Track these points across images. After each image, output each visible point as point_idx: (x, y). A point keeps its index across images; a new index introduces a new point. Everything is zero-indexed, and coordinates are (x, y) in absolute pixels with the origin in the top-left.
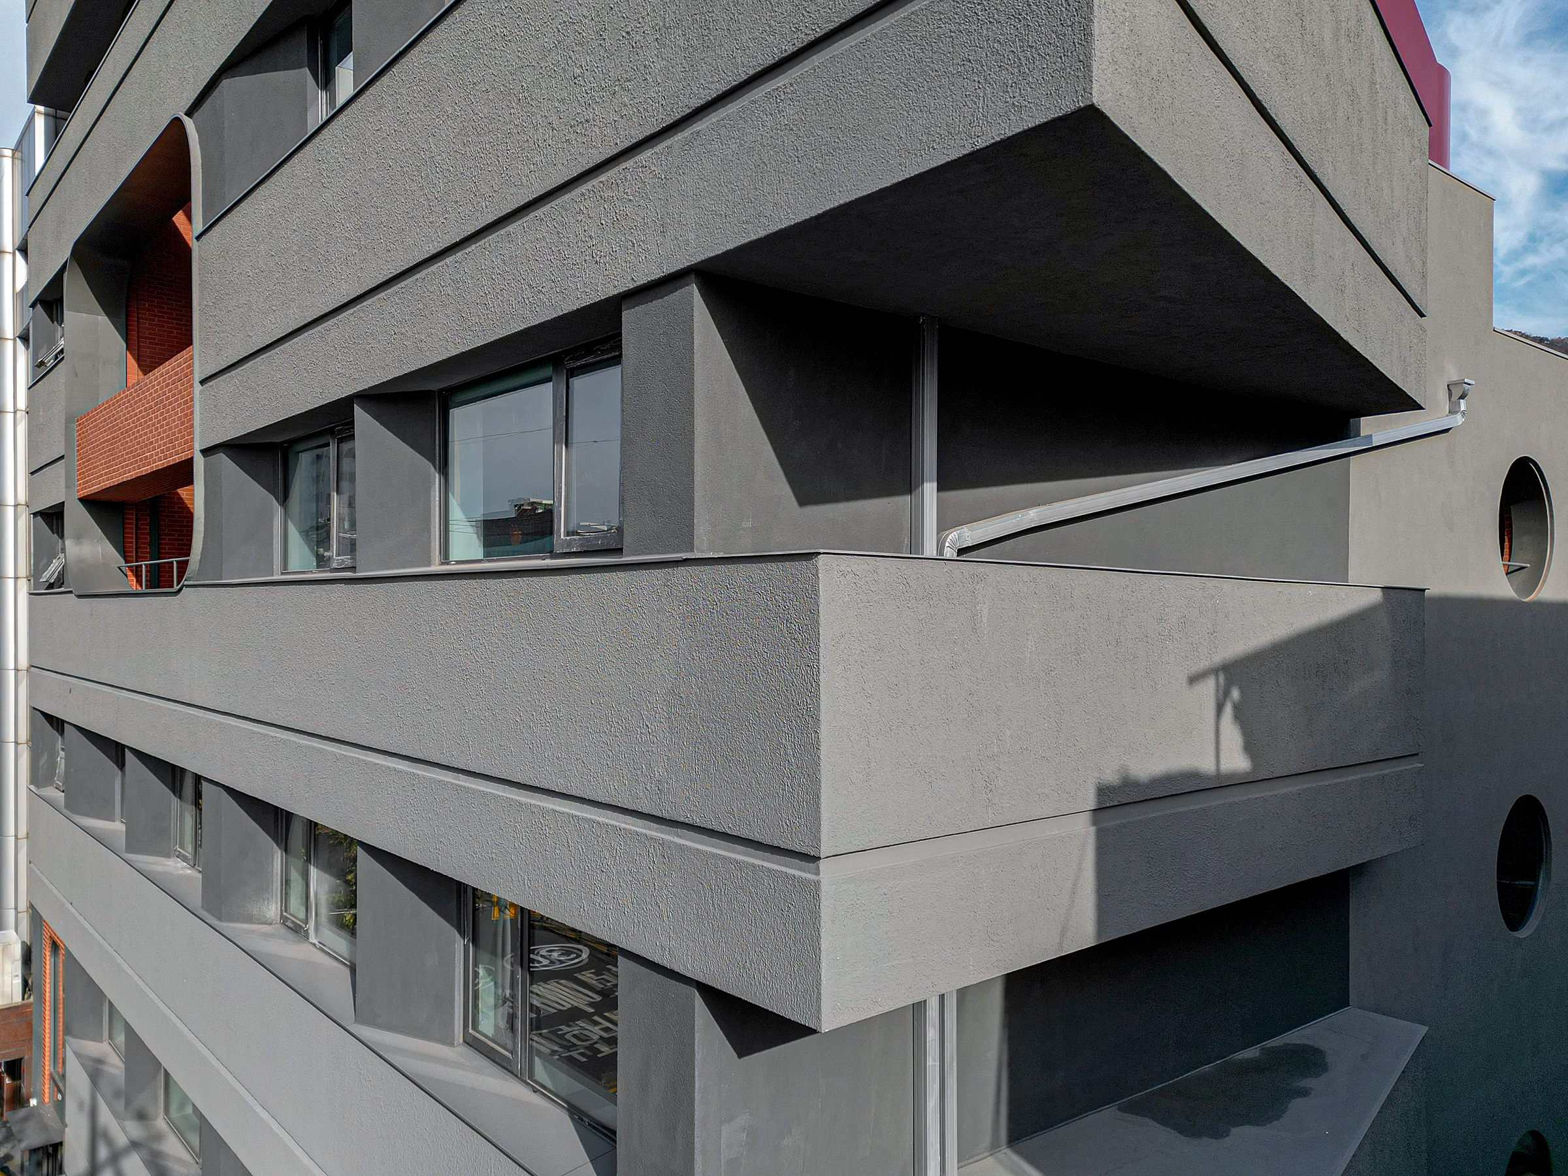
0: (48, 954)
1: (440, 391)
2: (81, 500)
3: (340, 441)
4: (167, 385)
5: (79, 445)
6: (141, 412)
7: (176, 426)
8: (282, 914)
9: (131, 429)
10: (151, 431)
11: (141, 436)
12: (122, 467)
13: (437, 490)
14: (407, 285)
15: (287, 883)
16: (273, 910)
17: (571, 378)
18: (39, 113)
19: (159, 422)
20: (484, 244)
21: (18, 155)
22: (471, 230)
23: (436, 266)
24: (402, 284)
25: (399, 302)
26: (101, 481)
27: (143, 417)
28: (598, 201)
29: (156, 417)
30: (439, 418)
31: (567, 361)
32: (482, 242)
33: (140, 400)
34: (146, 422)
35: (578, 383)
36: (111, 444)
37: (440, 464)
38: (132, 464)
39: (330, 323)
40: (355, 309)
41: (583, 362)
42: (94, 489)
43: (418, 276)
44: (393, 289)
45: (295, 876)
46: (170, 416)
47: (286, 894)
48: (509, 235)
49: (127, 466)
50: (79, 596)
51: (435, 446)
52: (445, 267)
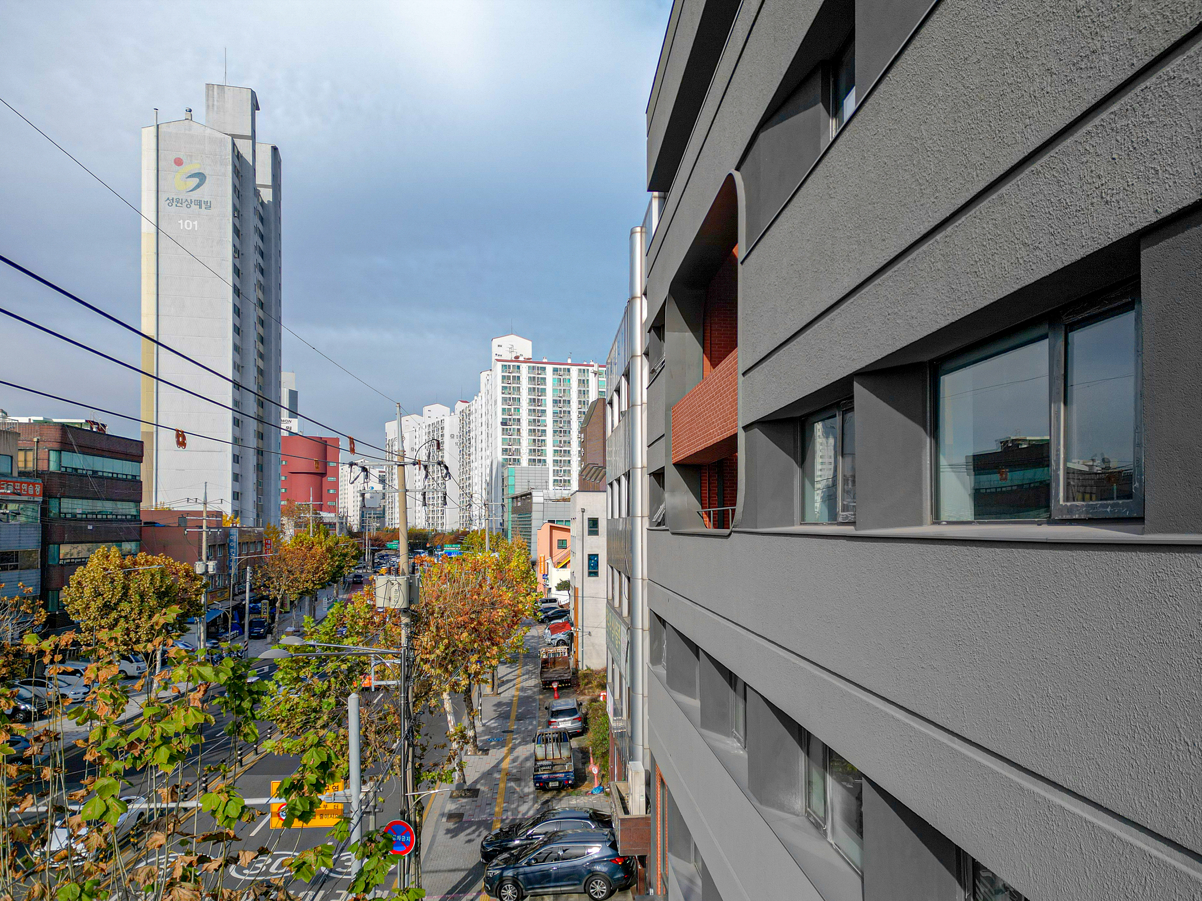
0: (659, 786)
1: (931, 362)
2: (674, 464)
3: (845, 413)
4: (723, 379)
5: (673, 426)
6: (707, 400)
7: (728, 409)
8: (806, 809)
9: (702, 413)
10: (713, 414)
11: (707, 418)
12: (697, 441)
13: (928, 454)
14: (899, 268)
15: (809, 783)
16: (799, 804)
17: (1070, 332)
18: (655, 197)
19: (718, 406)
20: (975, 213)
21: (644, 230)
22: (961, 201)
23: (926, 245)
24: (895, 268)
25: (893, 284)
26: (686, 451)
27: (709, 404)
28: (1108, 135)
29: (716, 403)
30: (930, 386)
31: (1066, 316)
32: (973, 212)
33: (707, 391)
34: (710, 407)
35: (1078, 337)
36: (691, 425)
37: (931, 430)
38: (702, 438)
39: (834, 313)
40: (855, 298)
41: (1085, 315)
42: (681, 457)
43: (909, 258)
44: (887, 274)
45: (816, 777)
46: (725, 402)
47: (809, 793)
48: (1001, 197)
49: (699, 440)
50: (673, 534)
51: (926, 413)
52: (935, 244)
